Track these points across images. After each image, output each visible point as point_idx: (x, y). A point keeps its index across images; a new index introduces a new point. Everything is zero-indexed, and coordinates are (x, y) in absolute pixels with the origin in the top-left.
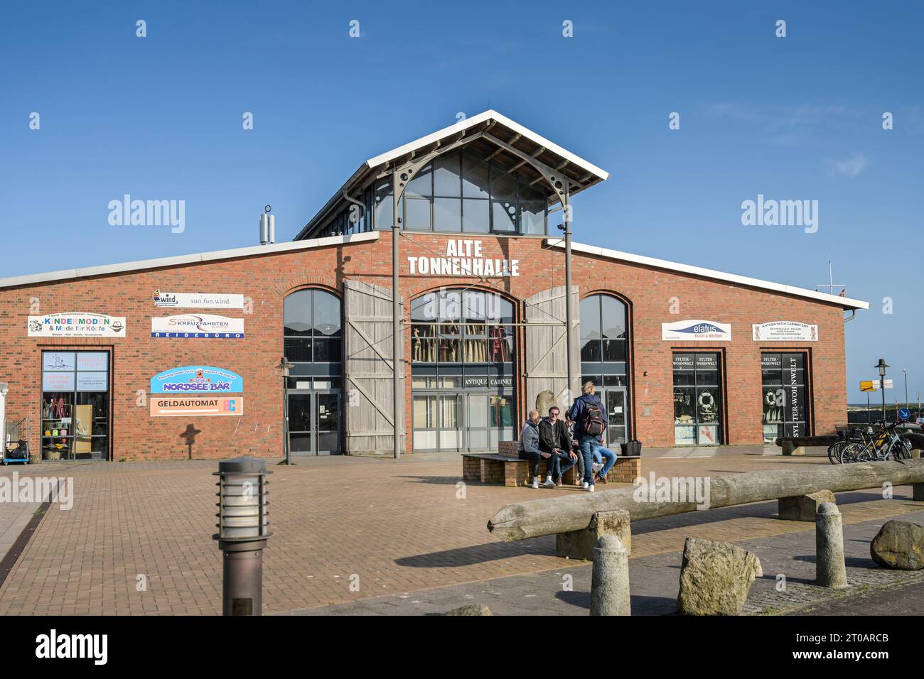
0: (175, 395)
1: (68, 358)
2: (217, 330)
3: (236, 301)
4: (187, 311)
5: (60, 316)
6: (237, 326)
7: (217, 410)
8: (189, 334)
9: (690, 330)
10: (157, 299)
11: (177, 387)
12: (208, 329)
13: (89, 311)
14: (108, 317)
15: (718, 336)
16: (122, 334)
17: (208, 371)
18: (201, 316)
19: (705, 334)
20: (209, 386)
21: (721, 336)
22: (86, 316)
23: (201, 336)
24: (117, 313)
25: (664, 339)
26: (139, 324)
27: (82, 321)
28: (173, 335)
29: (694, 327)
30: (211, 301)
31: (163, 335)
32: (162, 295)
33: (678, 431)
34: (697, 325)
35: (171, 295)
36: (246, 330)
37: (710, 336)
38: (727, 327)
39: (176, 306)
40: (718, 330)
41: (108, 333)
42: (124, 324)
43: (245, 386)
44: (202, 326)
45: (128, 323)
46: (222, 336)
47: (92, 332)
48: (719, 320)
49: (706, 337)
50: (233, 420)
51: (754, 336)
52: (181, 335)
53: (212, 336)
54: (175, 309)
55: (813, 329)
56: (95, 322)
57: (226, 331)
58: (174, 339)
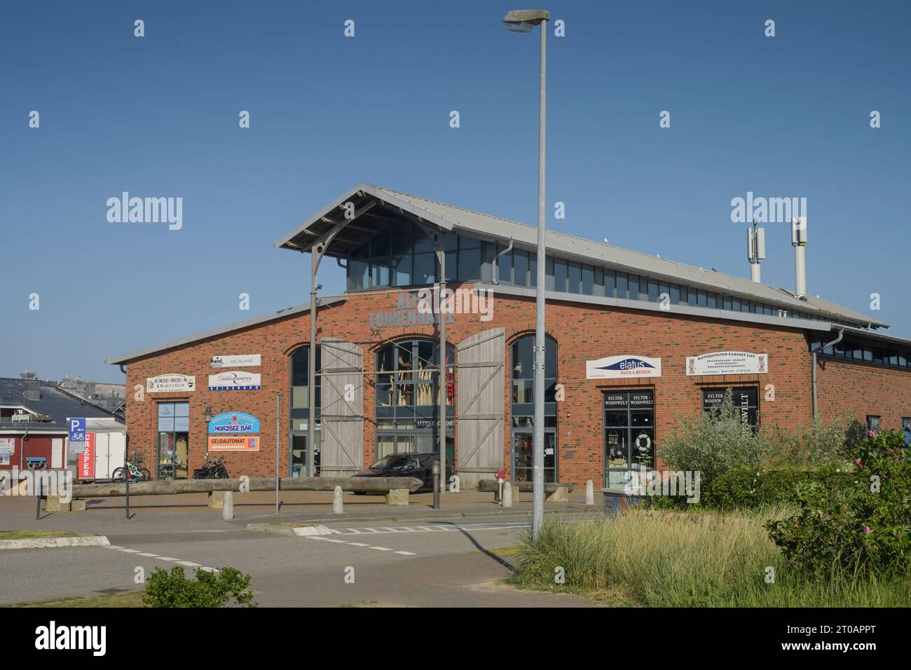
0: (221, 434)
1: (170, 407)
2: (245, 384)
3: (255, 360)
4: (228, 369)
5: (162, 377)
6: (256, 380)
7: (244, 447)
8: (229, 387)
9: (616, 367)
10: (212, 361)
11: (222, 429)
12: (240, 383)
13: (177, 373)
14: (186, 377)
15: (646, 372)
16: (193, 389)
17: (239, 415)
18: (236, 373)
19: (633, 369)
20: (240, 428)
21: (649, 372)
22: (175, 376)
23: (236, 388)
24: (191, 373)
25: (588, 377)
26: (202, 381)
27: (173, 380)
28: (220, 388)
29: (619, 363)
30: (241, 361)
31: (215, 388)
32: (215, 358)
33: (612, 475)
34: (624, 361)
35: (220, 357)
36: (262, 382)
37: (637, 372)
38: (656, 362)
39: (223, 366)
40: (646, 365)
41: (186, 388)
42: (194, 382)
43: (261, 427)
44: (236, 381)
45: (197, 380)
46: (248, 387)
47: (178, 388)
48: (648, 355)
49: (633, 374)
50: (253, 454)
51: (688, 370)
52: (225, 388)
53: (242, 388)
54: (222, 368)
55: (761, 359)
56: (179, 380)
57: (250, 383)
58: (221, 391)
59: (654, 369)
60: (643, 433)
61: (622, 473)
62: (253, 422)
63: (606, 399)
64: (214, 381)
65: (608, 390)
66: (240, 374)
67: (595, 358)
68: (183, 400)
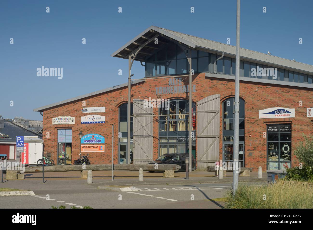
0: (87, 144)
1: (63, 131)
2: (98, 121)
3: (102, 109)
4: (90, 114)
5: (60, 117)
6: (103, 119)
7: (97, 150)
8: (91, 122)
9: (273, 113)
10: (82, 110)
11: (87, 141)
12: (96, 120)
13: (66, 115)
14: (70, 117)
15: (287, 115)
16: (74, 123)
17: (95, 135)
18: (94, 115)
19: (281, 114)
21: (289, 115)
22: (65, 117)
23: (94, 122)
24: (73, 116)
25: (260, 118)
26: (78, 119)
27: (64, 119)
28: (86, 123)
29: (275, 111)
30: (96, 110)
31: (84, 123)
32: (84, 109)
33: (271, 164)
34: (277, 110)
35: (86, 108)
36: (106, 120)
37: (283, 115)
38: (292, 110)
39: (87, 112)
40: (288, 112)
41: (71, 123)
42: (74, 120)
43: (105, 141)
44: (94, 119)
45: (75, 119)
46: (99, 122)
47: (67, 123)
48: (289, 107)
49: (281, 116)
50: (102, 153)
51: (308, 114)
52: (88, 122)
53: (96, 122)
54: (87, 113)
56: (67, 119)
57: (100, 120)
58: (87, 124)
59: (292, 114)
60: (286, 144)
61: (276, 163)
62: (101, 138)
63: (268, 128)
64: (83, 119)
65: (269, 124)
66: (96, 116)
67: (263, 109)
68: (69, 128)
